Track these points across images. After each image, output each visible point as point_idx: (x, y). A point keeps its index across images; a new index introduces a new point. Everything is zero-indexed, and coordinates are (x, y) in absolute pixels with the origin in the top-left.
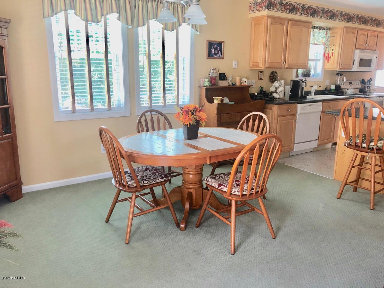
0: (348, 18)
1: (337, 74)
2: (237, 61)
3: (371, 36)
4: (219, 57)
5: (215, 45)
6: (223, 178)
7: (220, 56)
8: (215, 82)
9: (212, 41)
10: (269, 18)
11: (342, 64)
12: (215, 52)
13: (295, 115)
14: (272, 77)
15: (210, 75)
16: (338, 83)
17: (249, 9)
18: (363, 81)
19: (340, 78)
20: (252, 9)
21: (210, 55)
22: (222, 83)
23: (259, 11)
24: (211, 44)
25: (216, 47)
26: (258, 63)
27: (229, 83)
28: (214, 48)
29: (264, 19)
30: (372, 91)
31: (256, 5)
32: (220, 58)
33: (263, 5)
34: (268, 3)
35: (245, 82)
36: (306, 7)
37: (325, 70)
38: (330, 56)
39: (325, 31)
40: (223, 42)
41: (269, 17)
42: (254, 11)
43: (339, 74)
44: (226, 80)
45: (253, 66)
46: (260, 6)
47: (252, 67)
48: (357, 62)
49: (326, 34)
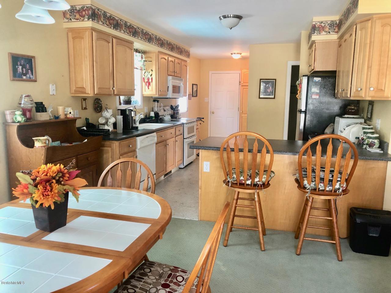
0: (161, 43)
1: (154, 101)
2: (54, 85)
3: (177, 64)
4: (30, 78)
5: (22, 61)
6: (141, 289)
7: (31, 76)
8: (30, 115)
9: (18, 55)
10: (93, 32)
11: (160, 91)
12: (23, 71)
13: (134, 151)
14: (96, 106)
15: (22, 105)
16: (156, 110)
17: (63, 16)
18: (172, 107)
19: (157, 104)
20: (68, 16)
21: (16, 76)
22: (41, 116)
23: (79, 20)
24: (15, 59)
25: (24, 64)
26: (84, 88)
27: (50, 116)
28: (21, 65)
29: (87, 32)
30: (180, 117)
31: (74, 12)
32: (30, 80)
33: (84, 13)
34: (92, 12)
35: (70, 113)
36: (128, 24)
37: (143, 97)
38: (149, 82)
39: (140, 54)
40: (34, 57)
41: (93, 29)
42: (71, 19)
43: (156, 100)
44: (46, 112)
45: (76, 92)
46: (81, 14)
47: (75, 94)
48: (171, 89)
49: (142, 58)
